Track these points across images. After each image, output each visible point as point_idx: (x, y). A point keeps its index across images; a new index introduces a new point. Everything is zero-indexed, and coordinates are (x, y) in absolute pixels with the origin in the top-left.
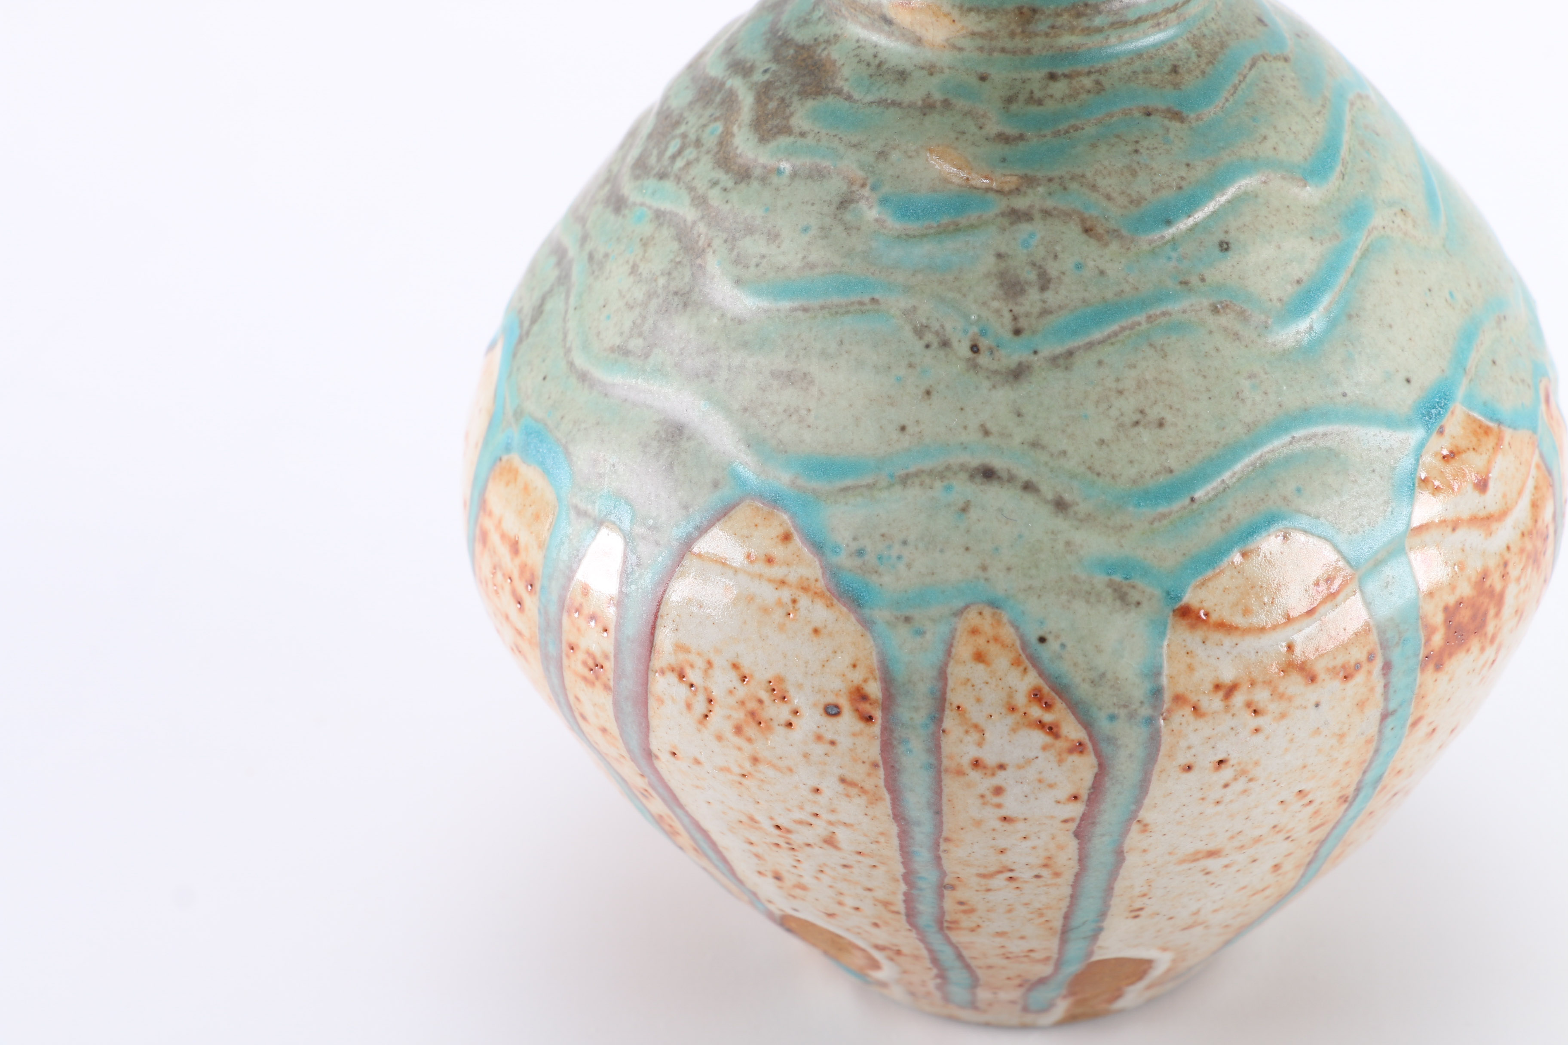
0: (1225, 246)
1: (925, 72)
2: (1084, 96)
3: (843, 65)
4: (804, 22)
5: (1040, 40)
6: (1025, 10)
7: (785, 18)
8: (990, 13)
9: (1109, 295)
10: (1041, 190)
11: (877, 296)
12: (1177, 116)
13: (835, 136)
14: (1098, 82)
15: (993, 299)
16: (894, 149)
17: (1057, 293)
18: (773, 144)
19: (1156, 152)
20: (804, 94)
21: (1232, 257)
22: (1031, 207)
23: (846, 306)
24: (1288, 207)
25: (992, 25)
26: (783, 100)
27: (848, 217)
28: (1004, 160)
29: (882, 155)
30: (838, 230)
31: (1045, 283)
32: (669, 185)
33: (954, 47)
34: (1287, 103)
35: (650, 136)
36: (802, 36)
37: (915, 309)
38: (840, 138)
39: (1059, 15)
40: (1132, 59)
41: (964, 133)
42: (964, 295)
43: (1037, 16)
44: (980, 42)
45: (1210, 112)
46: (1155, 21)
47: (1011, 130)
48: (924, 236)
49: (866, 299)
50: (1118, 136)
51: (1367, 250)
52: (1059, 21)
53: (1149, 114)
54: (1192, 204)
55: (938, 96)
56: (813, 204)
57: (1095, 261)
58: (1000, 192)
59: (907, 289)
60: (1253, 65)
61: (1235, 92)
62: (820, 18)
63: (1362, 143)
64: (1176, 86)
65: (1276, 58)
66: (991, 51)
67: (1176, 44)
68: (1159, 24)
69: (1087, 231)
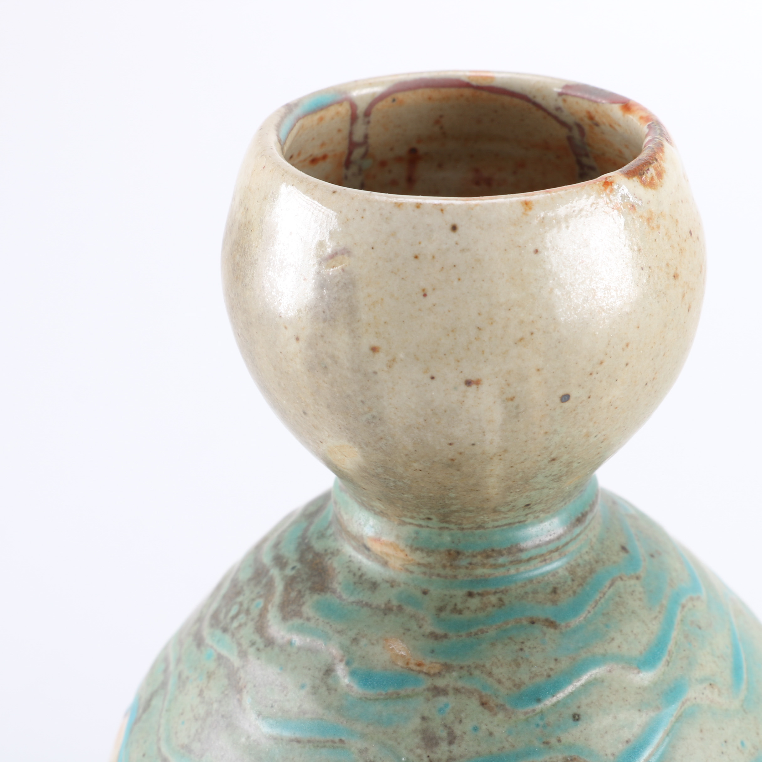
0: (577, 717)
1: (388, 585)
2: (490, 609)
3: (339, 572)
4: (322, 535)
5: (463, 571)
6: (452, 552)
7: (312, 529)
8: (430, 552)
9: (494, 749)
10: (455, 674)
11: (343, 738)
12: (552, 624)
13: (328, 623)
14: (500, 600)
15: (417, 748)
16: (363, 637)
17: (460, 746)
18: (290, 623)
19: (535, 650)
20: (314, 589)
21: (581, 725)
22: (448, 686)
23: (324, 742)
24: (625, 688)
25: (431, 560)
26: (300, 592)
27: (330, 681)
28: (433, 651)
29: (355, 641)
30: (323, 690)
31: (452, 739)
32: (227, 637)
33: (407, 570)
34: (633, 612)
35: (224, 597)
36: (318, 546)
37: (366, 750)
38: (331, 626)
39: (474, 556)
40: (525, 583)
41: (409, 630)
42: (399, 744)
43: (460, 557)
44: (423, 569)
45: (575, 622)
46: (543, 558)
47: (439, 631)
48: (377, 700)
49: (337, 739)
50: (510, 638)
51: (681, 716)
52: (475, 560)
53: (533, 623)
54: (557, 687)
55: (395, 603)
56: (309, 669)
57: (487, 725)
58: (428, 674)
59: (363, 736)
60: (612, 585)
61: (595, 606)
62: (331, 535)
63: (686, 637)
64: (554, 602)
65: (631, 578)
66: (431, 575)
67: (557, 573)
68: (545, 560)
69: (483, 704)
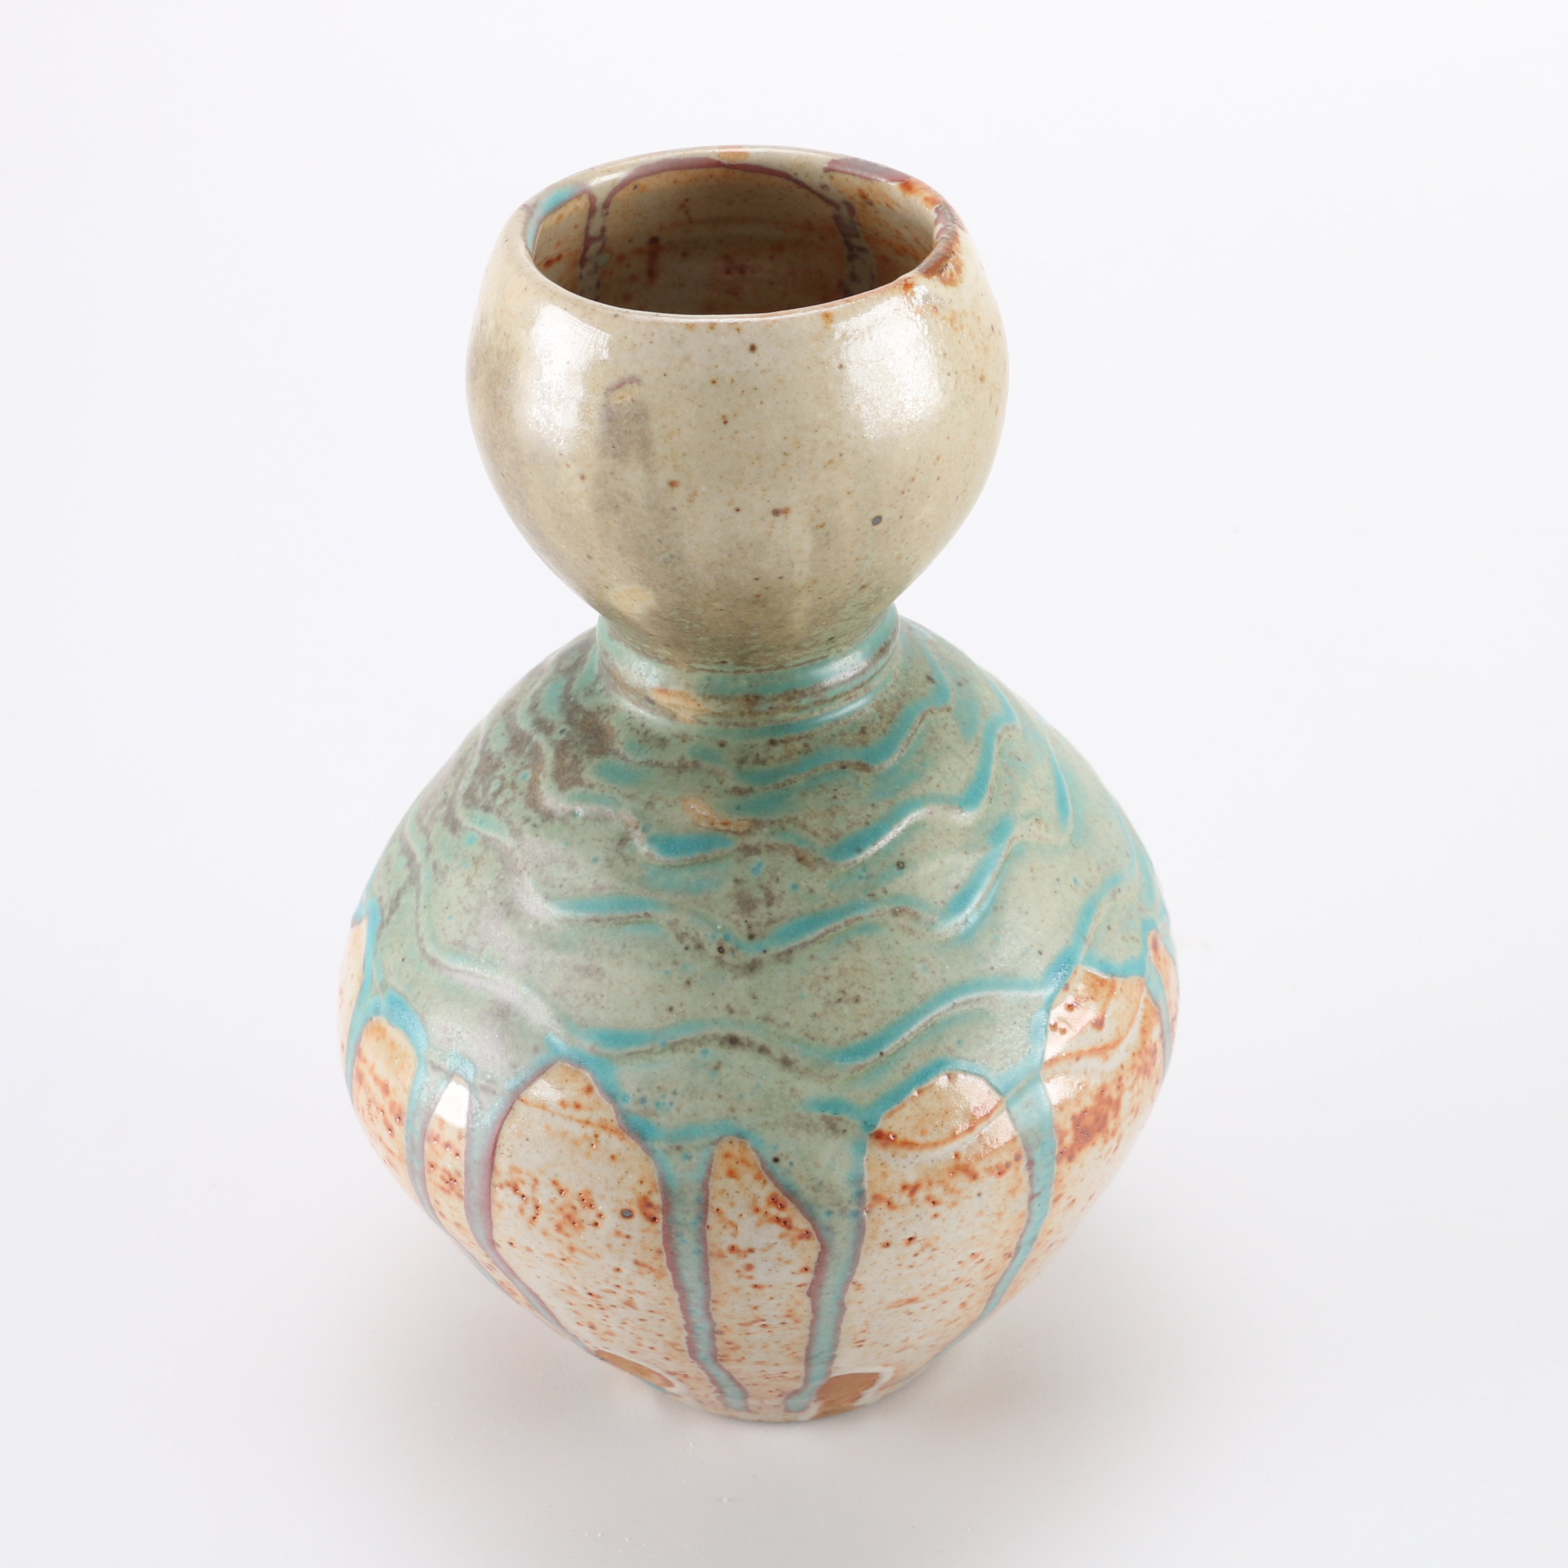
0: (901, 865)
1: (680, 740)
2: (796, 756)
3: (619, 731)
4: (590, 692)
5: (763, 717)
6: (750, 697)
7: (575, 685)
8: (725, 699)
9: (817, 907)
10: (766, 830)
11: (649, 911)
12: (864, 767)
13: (615, 788)
14: (806, 745)
15: (733, 913)
16: (658, 800)
17: (779, 907)
18: (569, 792)
19: (849, 797)
20: (591, 753)
21: (906, 873)
22: (759, 843)
23: (627, 918)
24: (948, 830)
25: (727, 708)
26: (575, 757)
27: (626, 851)
28: (738, 808)
29: (649, 804)
30: (619, 862)
31: (770, 900)
32: (492, 817)
33: (700, 722)
34: (948, 748)
35: (476, 772)
36: (588, 704)
37: (676, 921)
38: (619, 791)
39: (775, 700)
40: (831, 725)
41: (709, 787)
42: (712, 911)
43: (759, 701)
44: (719, 719)
45: (889, 763)
46: (848, 696)
47: (743, 785)
48: (683, 866)
49: (641, 913)
50: (821, 786)
51: (1009, 856)
52: (776, 704)
53: (844, 767)
54: (877, 835)
55: (689, 759)
56: (600, 841)
57: (806, 882)
58: (736, 833)
59: (671, 906)
60: (922, 719)
61: (908, 744)
62: (601, 690)
63: (1006, 770)
64: (864, 743)
65: (941, 710)
66: (728, 724)
67: (864, 711)
68: (850, 698)
69: (800, 860)
